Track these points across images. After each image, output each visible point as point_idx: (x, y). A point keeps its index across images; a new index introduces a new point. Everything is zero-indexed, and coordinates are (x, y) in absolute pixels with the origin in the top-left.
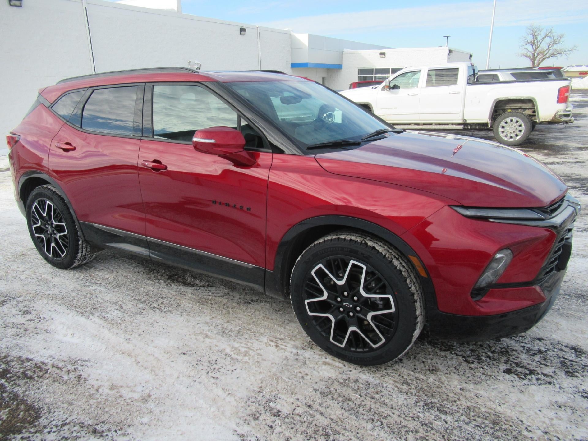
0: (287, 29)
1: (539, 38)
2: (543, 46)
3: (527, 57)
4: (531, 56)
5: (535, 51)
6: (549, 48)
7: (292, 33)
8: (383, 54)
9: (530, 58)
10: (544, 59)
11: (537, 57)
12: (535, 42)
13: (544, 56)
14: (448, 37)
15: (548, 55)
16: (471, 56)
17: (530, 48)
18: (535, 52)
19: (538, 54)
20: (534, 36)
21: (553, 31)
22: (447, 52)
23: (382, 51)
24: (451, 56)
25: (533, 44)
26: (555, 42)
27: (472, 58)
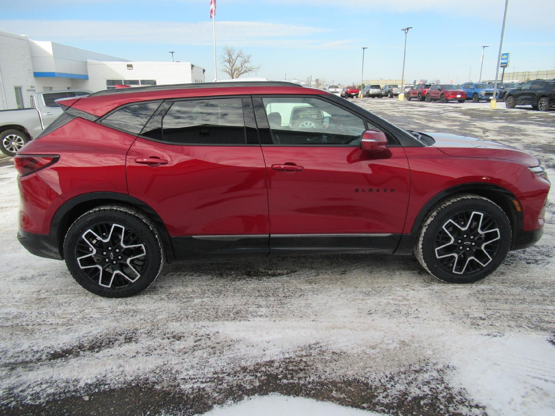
0: (23, 35)
1: (234, 57)
2: (238, 64)
3: (227, 72)
4: (230, 71)
5: (232, 67)
6: (242, 66)
7: (30, 40)
8: (130, 66)
9: (229, 73)
10: (240, 75)
11: (234, 72)
12: (231, 60)
13: (240, 72)
14: (172, 53)
15: (242, 71)
16: (204, 71)
17: (228, 64)
18: (232, 69)
19: (235, 70)
20: (230, 55)
21: (242, 52)
22: (190, 67)
23: (129, 63)
24: (193, 70)
25: (229, 62)
26: (245, 62)
27: (205, 73)
